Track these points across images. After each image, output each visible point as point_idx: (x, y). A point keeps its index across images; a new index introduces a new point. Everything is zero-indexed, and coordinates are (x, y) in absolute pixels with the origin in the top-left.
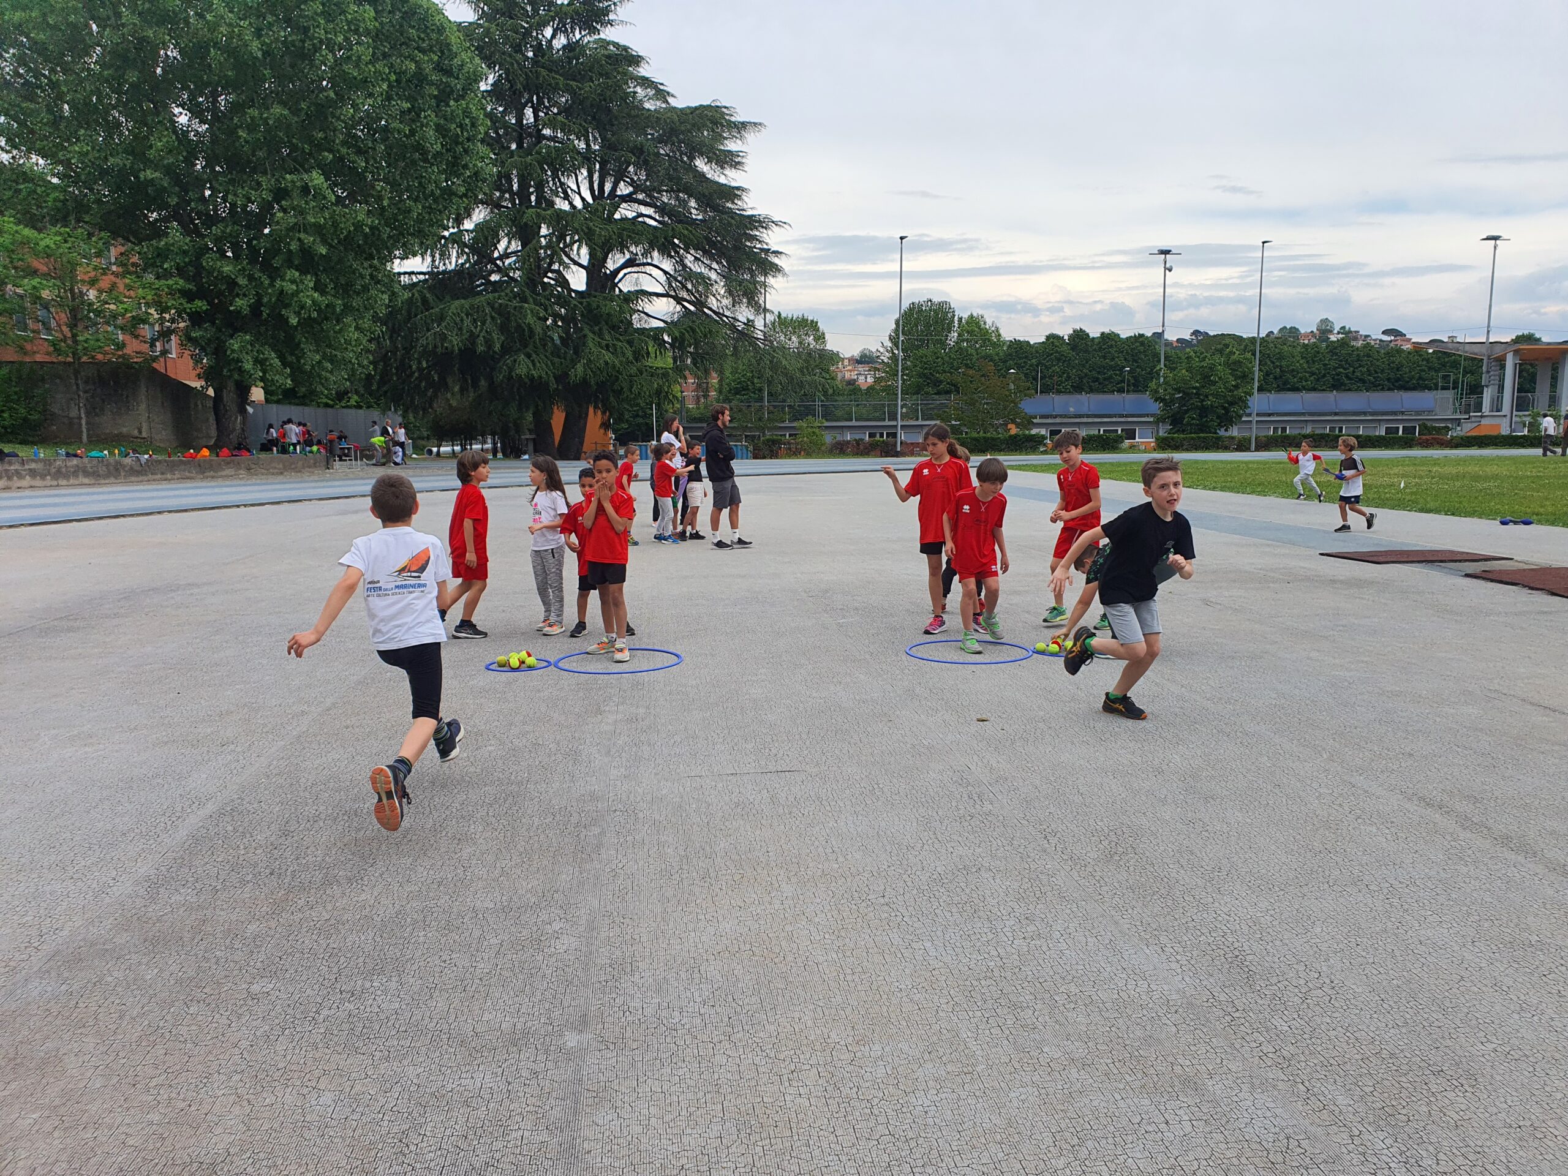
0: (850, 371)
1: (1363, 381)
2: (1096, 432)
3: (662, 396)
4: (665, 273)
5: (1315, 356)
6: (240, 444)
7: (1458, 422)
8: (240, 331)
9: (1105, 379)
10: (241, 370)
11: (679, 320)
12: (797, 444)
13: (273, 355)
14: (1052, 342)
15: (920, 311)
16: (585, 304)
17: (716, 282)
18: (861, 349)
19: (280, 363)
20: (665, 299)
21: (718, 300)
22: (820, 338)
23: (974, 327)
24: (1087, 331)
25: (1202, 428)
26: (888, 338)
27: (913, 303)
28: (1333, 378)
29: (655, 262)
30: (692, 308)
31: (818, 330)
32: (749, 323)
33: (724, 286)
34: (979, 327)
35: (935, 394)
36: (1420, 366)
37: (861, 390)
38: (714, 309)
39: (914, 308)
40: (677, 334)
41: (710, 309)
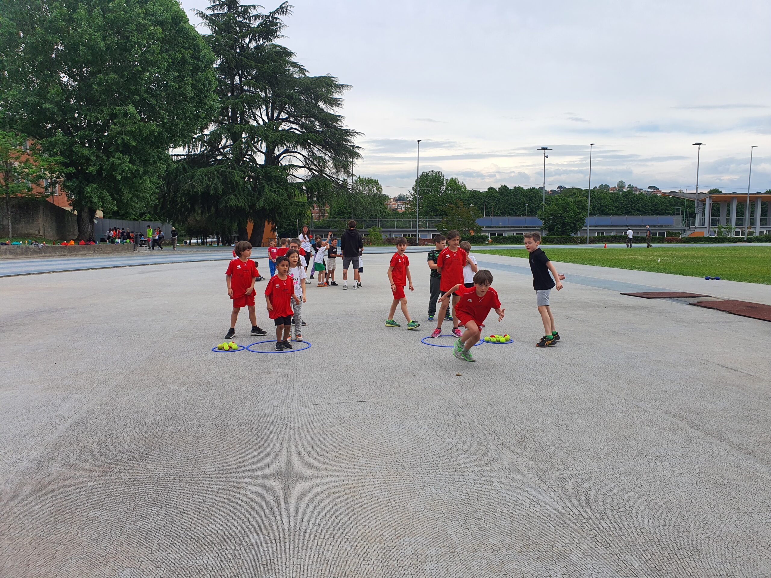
0: (394, 204)
1: (640, 211)
2: (512, 235)
3: (301, 216)
4: (304, 156)
5: (617, 199)
6: (90, 238)
7: (684, 230)
8: (91, 183)
9: (516, 209)
10: (91, 202)
11: (310, 179)
12: (368, 239)
13: (108, 194)
14: (491, 192)
15: (427, 176)
16: (264, 171)
17: (329, 161)
18: (399, 194)
19: (111, 199)
20: (303, 169)
21: (330, 170)
22: (379, 188)
23: (453, 184)
24: (508, 186)
25: (563, 233)
26: (412, 189)
27: (424, 172)
28: (625, 209)
29: (299, 151)
30: (317, 173)
31: (378, 185)
32: (345, 181)
33: (332, 163)
34: (456, 184)
35: (435, 216)
36: (666, 204)
37: (399, 213)
38: (328, 174)
39: (424, 175)
40: (309, 186)
41: (326, 174)
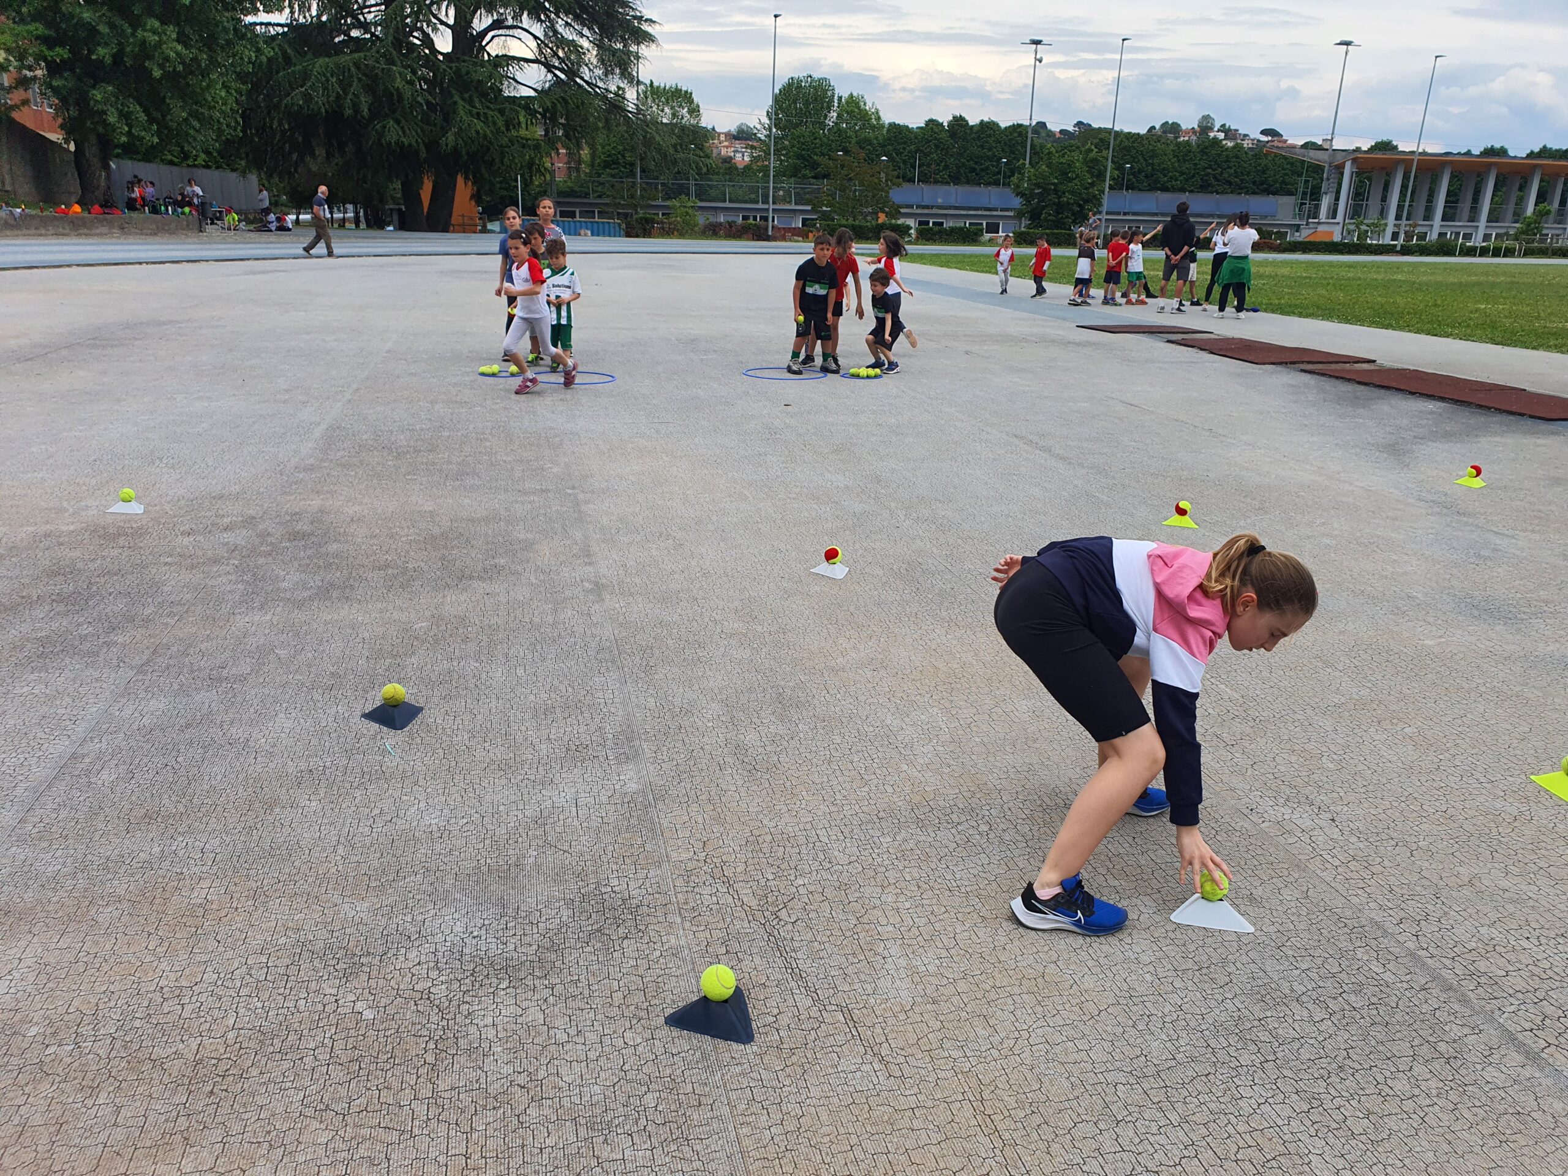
0: (727, 147)
1: (1230, 183)
2: (962, 225)
3: (532, 168)
4: (536, 37)
5: (1186, 155)
7: (1297, 228)
8: (102, 82)
9: (982, 170)
10: (105, 124)
11: (549, 88)
12: (670, 224)
13: (138, 107)
14: (932, 129)
15: (799, 87)
16: (454, 68)
17: (588, 51)
18: (738, 123)
19: (146, 118)
20: (536, 65)
21: (591, 72)
22: (695, 111)
23: (854, 108)
24: (967, 118)
25: (1058, 224)
26: (765, 114)
27: (792, 78)
28: (1202, 179)
29: (525, 25)
30: (563, 76)
31: (693, 102)
32: (620, 94)
33: (596, 56)
34: (859, 108)
35: (813, 177)
36: (1285, 170)
37: (737, 168)
38: (586, 78)
39: (793, 83)
40: (549, 104)
41: (582, 78)
